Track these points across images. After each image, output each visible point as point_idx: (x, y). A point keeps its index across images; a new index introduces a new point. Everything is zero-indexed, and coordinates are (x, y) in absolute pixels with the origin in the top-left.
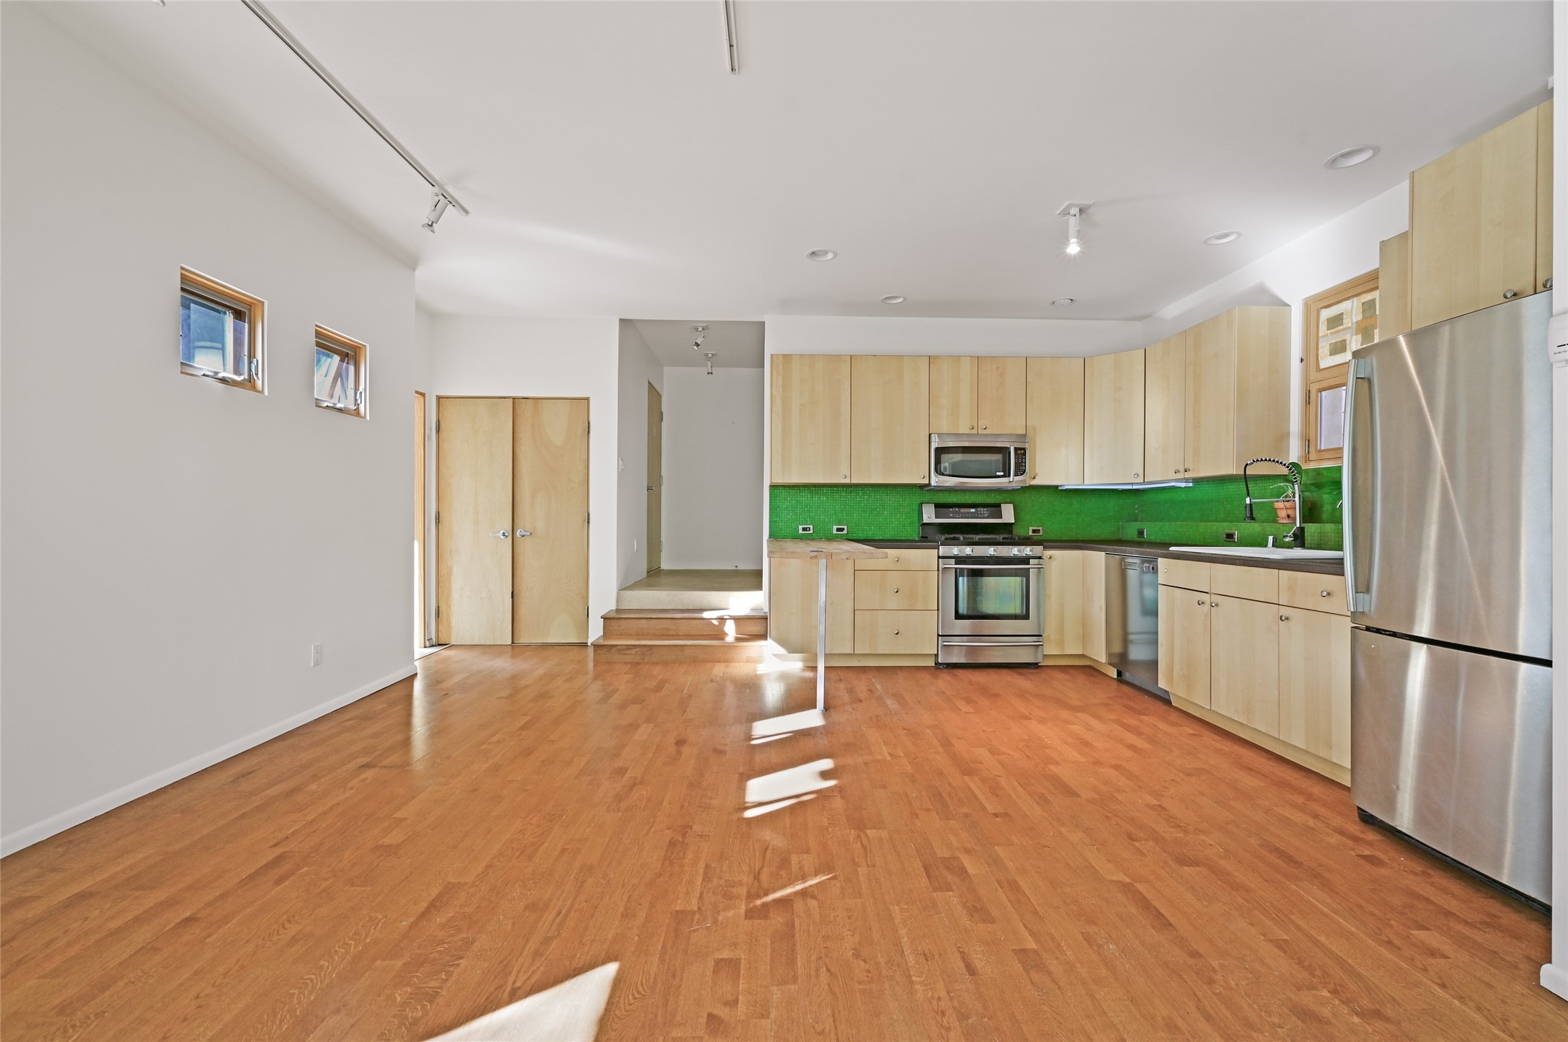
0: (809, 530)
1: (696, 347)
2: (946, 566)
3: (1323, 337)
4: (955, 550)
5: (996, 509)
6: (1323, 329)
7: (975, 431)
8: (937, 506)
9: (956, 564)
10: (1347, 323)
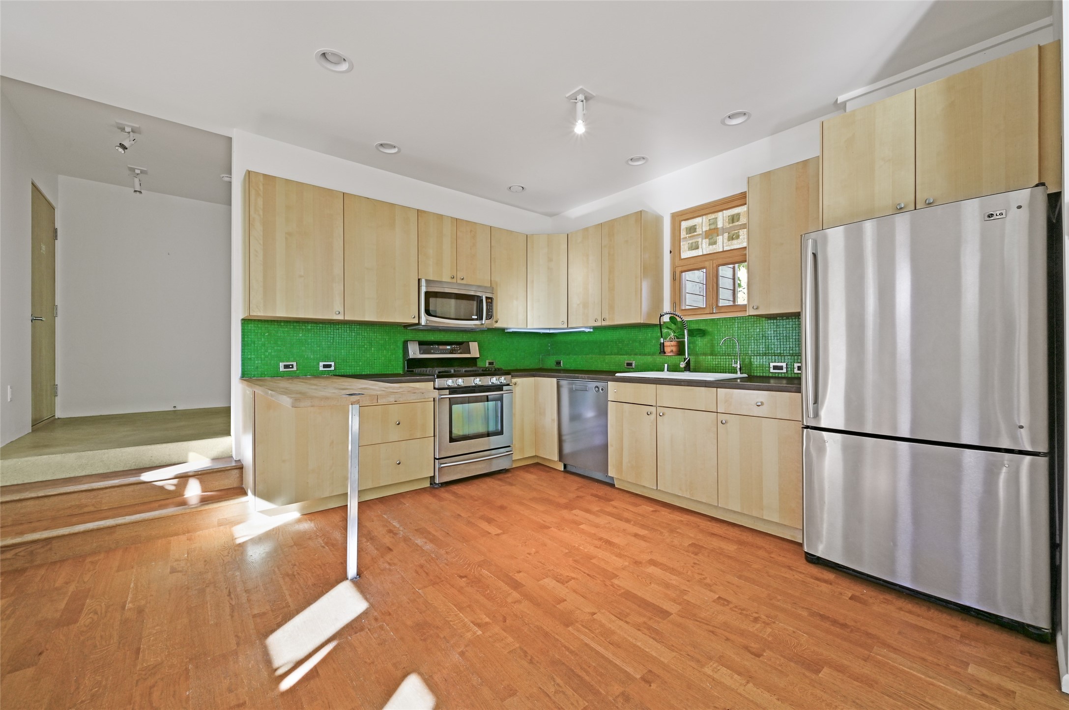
0: (293, 367)
1: (121, 150)
2: (442, 396)
3: (684, 238)
4: (450, 382)
5: (463, 346)
6: (683, 234)
7: (454, 281)
8: (421, 343)
9: (450, 394)
10: (699, 231)
